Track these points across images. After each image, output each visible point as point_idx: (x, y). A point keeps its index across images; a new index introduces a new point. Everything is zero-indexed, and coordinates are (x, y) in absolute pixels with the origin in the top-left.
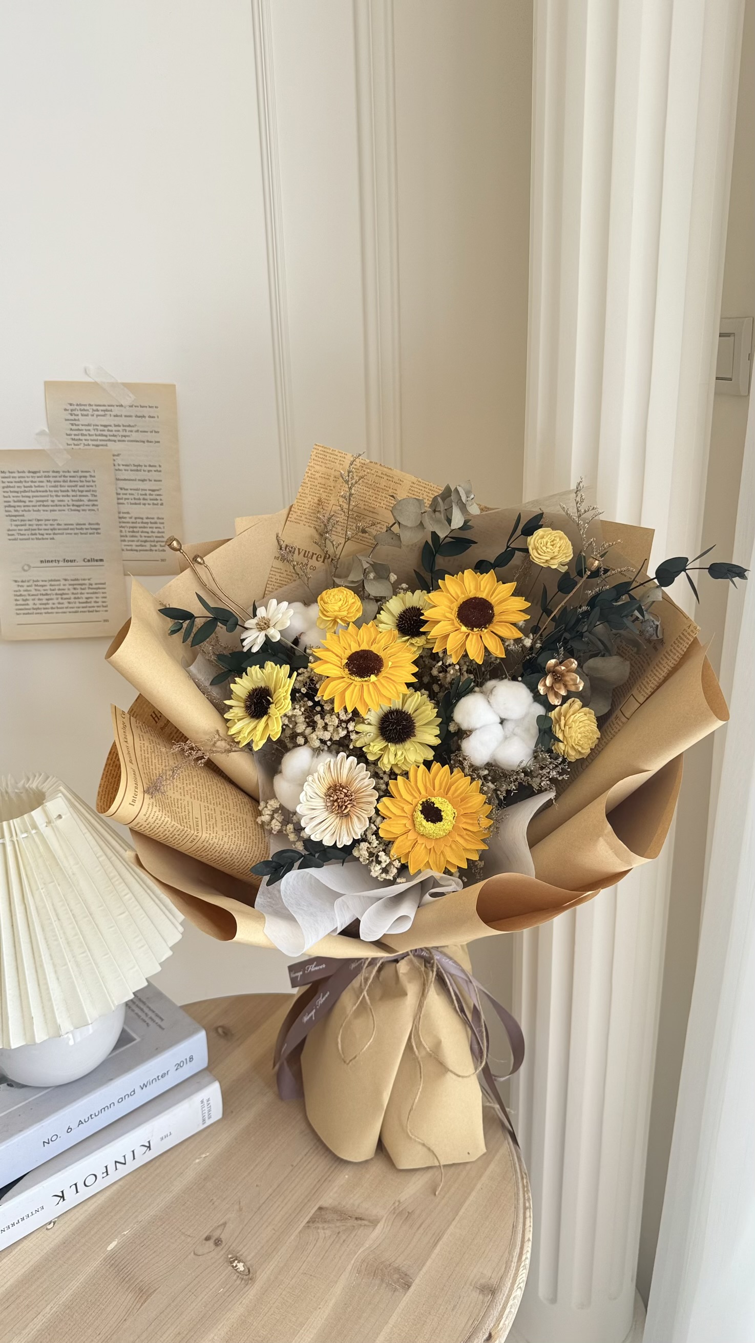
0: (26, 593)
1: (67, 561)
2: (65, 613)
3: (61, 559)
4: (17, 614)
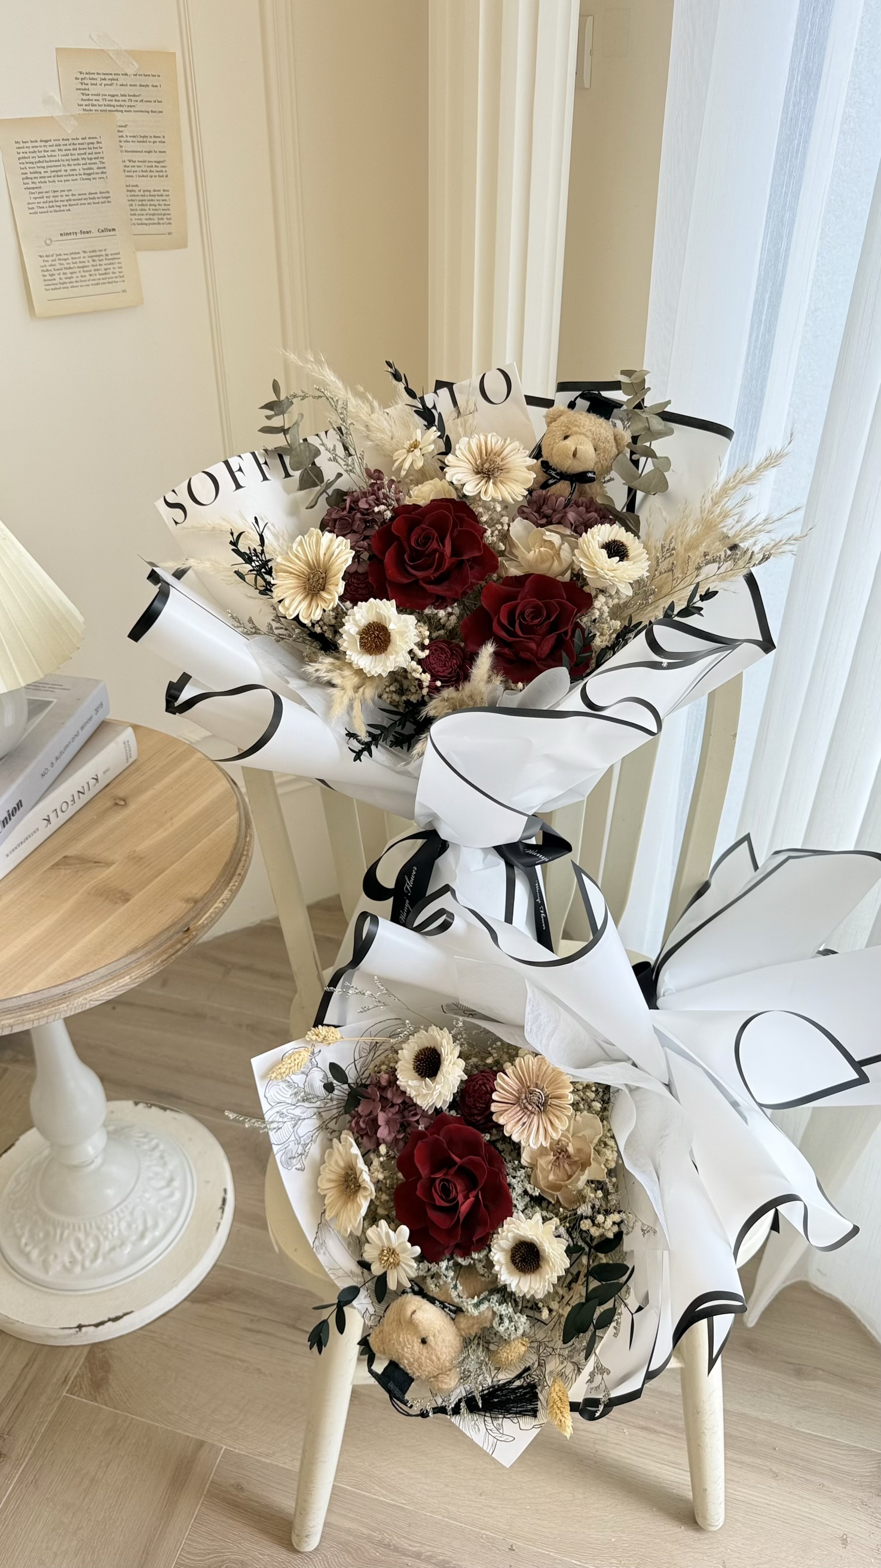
0: (52, 268)
1: (84, 233)
2: (88, 285)
3: (78, 231)
4: (46, 290)
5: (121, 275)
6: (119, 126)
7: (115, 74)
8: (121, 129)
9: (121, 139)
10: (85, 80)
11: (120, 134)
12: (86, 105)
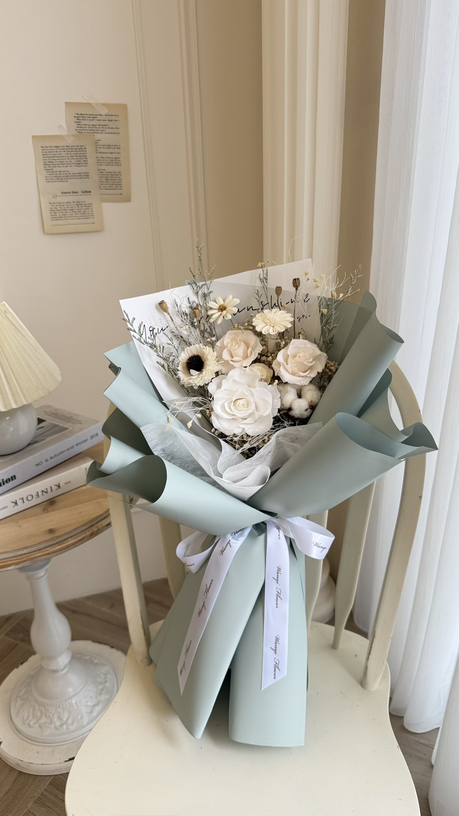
0: (55, 209)
1: (74, 193)
2: (74, 219)
3: (71, 192)
5: (92, 215)
6: (97, 140)
7: (95, 115)
8: (98, 142)
9: (98, 147)
10: (79, 117)
11: (96, 144)
12: (79, 130)
